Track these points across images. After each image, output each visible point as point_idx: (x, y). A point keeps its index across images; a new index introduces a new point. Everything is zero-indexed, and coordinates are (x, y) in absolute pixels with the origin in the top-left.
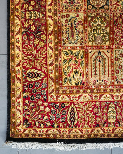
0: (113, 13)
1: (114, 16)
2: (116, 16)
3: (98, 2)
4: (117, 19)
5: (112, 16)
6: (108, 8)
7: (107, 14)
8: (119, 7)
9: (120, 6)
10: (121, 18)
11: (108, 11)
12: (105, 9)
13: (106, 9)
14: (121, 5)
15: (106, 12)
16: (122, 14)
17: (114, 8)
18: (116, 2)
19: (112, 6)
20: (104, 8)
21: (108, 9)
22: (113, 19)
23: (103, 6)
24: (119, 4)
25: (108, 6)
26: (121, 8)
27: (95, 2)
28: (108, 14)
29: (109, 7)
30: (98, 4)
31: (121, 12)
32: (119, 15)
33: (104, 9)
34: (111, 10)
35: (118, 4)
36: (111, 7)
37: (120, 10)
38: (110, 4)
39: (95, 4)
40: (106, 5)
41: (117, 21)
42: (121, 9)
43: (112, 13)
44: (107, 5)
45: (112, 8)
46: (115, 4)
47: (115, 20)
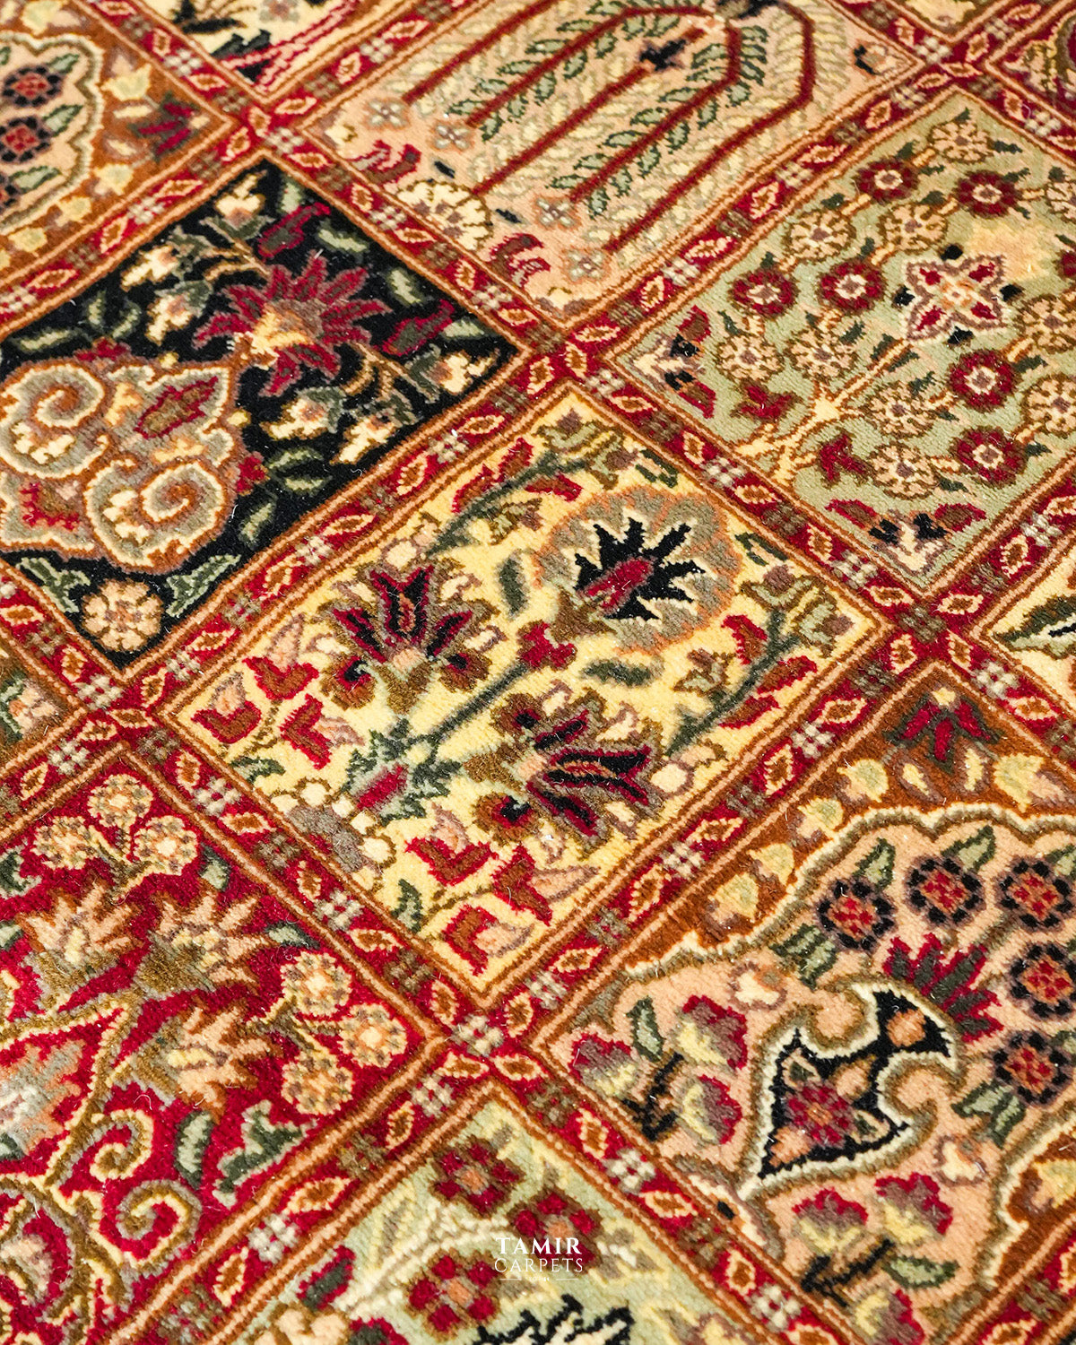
0: (118, 767)
1: (75, 805)
2: (112, 835)
3: (100, 463)
4: (72, 884)
5: (54, 778)
6: (132, 641)
7: (31, 695)
8: (284, 753)
9: (321, 760)
10: (142, 924)
11: (91, 670)
12: (77, 619)
13: (94, 625)
14: (340, 757)
15: (53, 663)
16: (215, 876)
17: (201, 717)
18: (320, 662)
19: (206, 658)
20: (78, 594)
21: (122, 658)
22: (29, 832)
23: (102, 571)
24: (330, 709)
25: (167, 623)
26: (314, 795)
27: (57, 447)
28: (48, 709)
29: (153, 642)
30: (67, 493)
31: (247, 843)
32: (167, 847)
33: (59, 606)
34: (131, 697)
35: (313, 704)
36: (183, 664)
37: (247, 804)
38: (217, 624)
39: (27, 458)
40: (155, 583)
41: (40, 903)
42: (285, 805)
43: (95, 748)
44: (166, 597)
45: (172, 685)
46: (278, 680)
47: (33, 865)
